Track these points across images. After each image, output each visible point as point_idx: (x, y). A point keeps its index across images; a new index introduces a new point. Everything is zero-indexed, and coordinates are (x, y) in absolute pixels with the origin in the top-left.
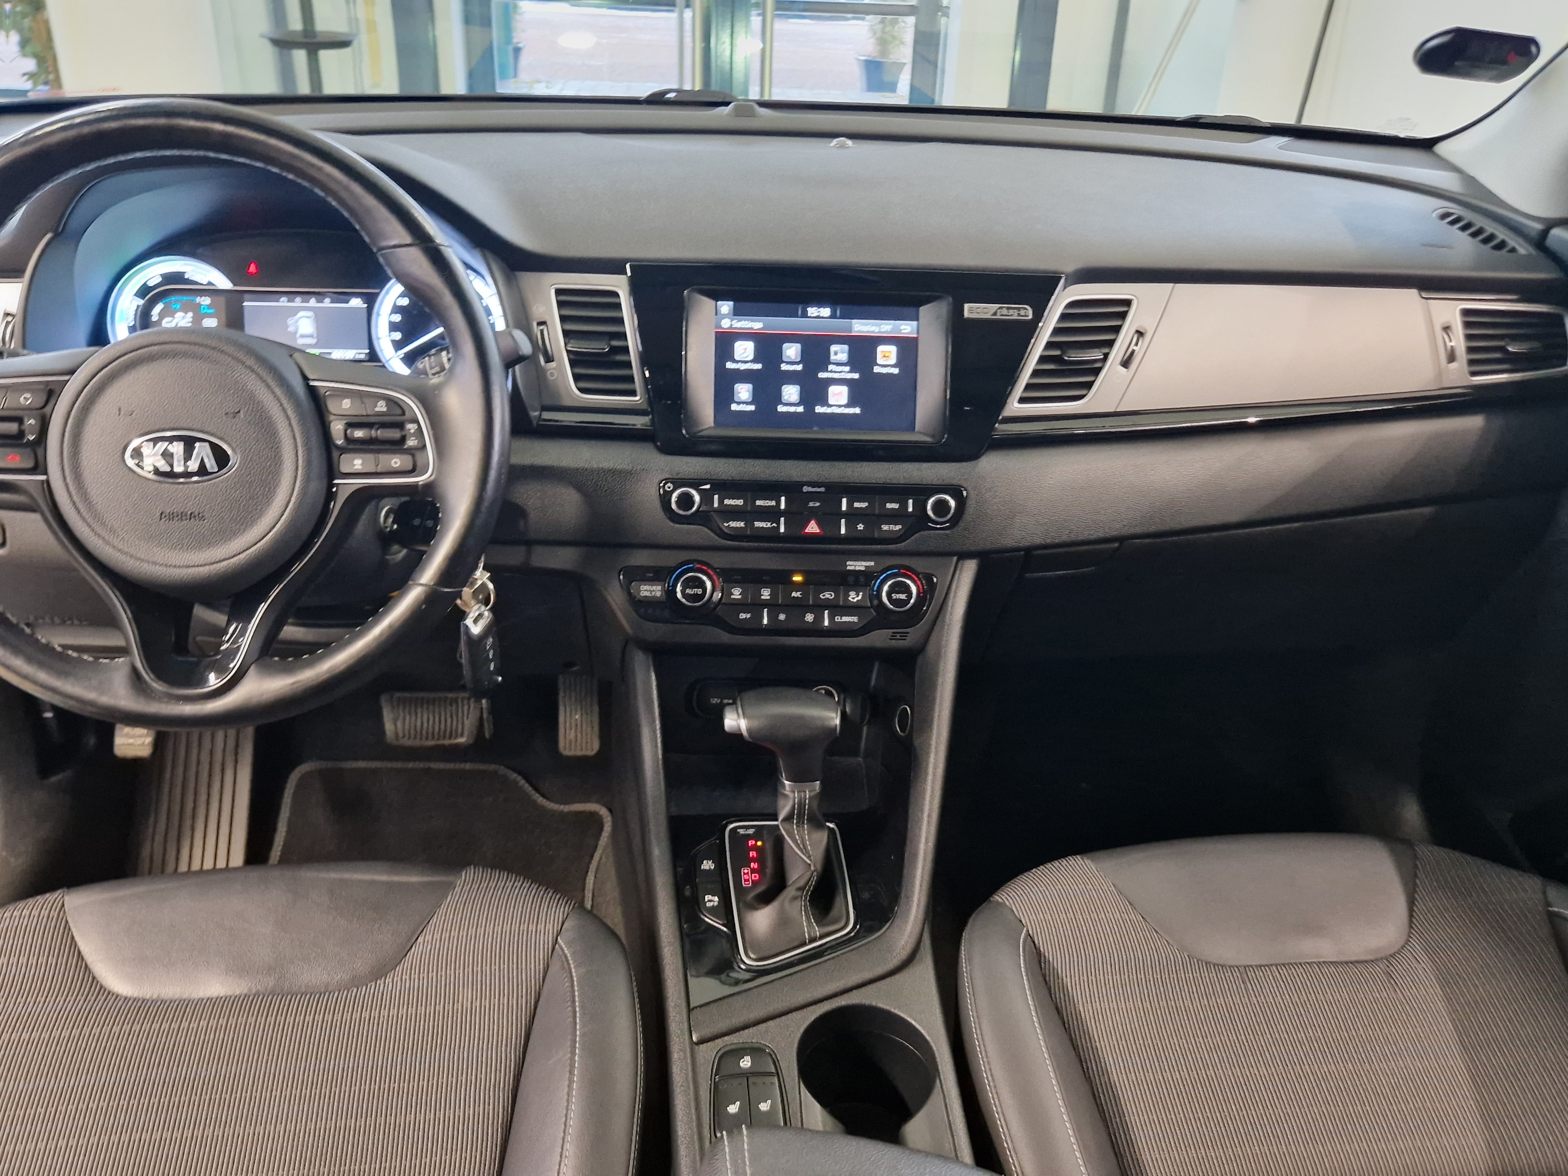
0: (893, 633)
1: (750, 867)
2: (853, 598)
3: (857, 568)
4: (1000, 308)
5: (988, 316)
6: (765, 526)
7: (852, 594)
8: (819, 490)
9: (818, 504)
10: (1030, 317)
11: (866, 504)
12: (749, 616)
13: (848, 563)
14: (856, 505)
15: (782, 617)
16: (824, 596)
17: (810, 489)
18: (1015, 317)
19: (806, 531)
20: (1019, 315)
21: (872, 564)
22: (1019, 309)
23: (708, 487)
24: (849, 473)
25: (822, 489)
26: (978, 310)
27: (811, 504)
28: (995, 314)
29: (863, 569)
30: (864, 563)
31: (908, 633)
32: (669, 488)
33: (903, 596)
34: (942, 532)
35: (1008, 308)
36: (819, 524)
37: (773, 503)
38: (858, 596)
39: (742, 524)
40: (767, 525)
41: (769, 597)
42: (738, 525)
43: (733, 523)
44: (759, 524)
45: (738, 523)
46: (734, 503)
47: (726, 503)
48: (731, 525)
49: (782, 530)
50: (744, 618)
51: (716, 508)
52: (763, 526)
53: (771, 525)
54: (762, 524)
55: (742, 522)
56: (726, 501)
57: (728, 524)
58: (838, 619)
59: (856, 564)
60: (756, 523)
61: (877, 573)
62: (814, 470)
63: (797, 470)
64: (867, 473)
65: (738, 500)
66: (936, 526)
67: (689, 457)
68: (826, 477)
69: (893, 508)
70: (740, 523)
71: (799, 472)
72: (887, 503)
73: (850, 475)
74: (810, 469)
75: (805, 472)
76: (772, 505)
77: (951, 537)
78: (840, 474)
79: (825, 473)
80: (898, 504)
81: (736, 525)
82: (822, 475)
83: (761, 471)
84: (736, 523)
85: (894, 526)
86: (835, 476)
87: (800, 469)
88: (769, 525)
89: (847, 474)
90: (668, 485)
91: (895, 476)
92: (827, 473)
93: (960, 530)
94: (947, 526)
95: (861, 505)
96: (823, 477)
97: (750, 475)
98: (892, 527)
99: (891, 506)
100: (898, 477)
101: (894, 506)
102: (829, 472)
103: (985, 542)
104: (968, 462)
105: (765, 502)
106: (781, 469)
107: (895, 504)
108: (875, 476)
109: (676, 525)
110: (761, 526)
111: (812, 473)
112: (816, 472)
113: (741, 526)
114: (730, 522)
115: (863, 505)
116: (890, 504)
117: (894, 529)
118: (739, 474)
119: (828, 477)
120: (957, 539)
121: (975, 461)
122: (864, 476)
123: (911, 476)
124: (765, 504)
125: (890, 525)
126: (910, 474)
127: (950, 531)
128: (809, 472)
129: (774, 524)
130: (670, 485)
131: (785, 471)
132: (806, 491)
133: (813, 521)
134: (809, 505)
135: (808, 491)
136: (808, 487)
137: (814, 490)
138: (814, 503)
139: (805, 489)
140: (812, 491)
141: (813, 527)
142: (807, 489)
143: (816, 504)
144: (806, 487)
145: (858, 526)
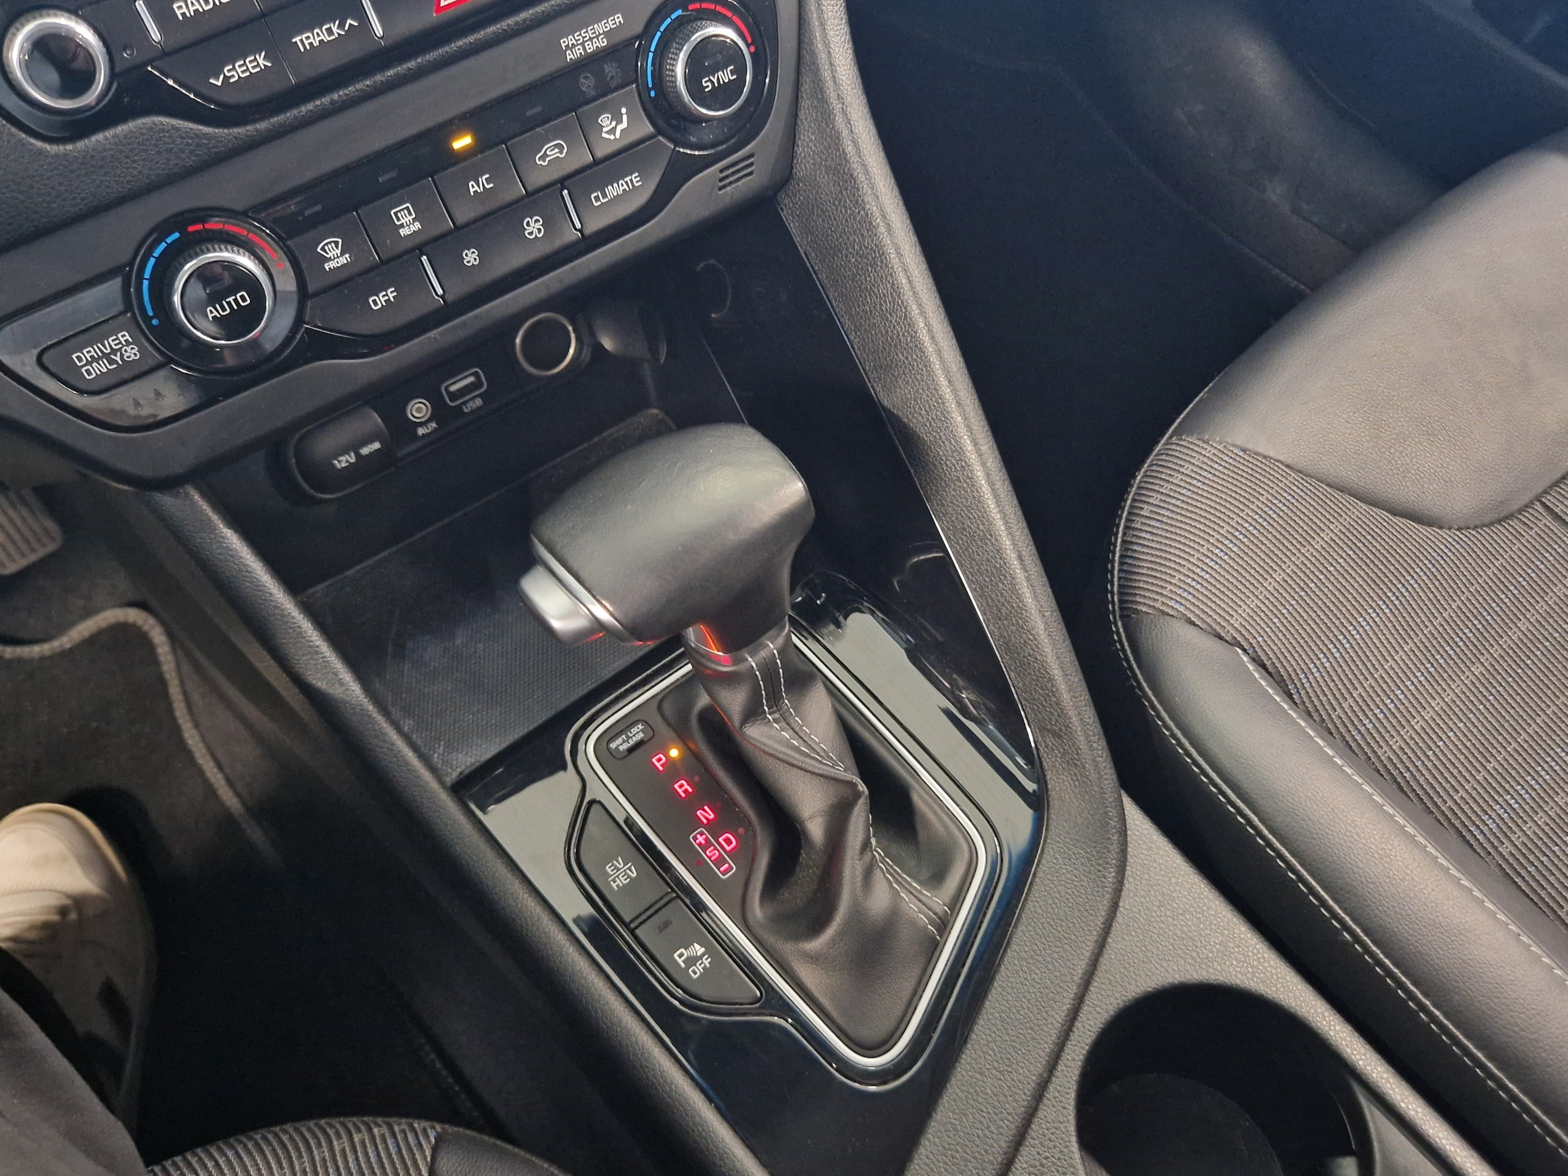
0: (721, 171)
1: (700, 823)
2: (613, 131)
3: (590, 48)
6: (326, 38)
7: (605, 121)
12: (391, 294)
13: (564, 42)
15: (471, 257)
16: (543, 158)
21: (619, 18)
29: (603, 43)
30: (601, 27)
31: (751, 156)
33: (726, 76)
38: (620, 121)
39: (261, 61)
40: (330, 31)
41: (417, 226)
42: (254, 67)
43: (234, 68)
44: (307, 38)
45: (250, 62)
46: (206, 8)
47: (183, 14)
48: (233, 76)
49: (379, 30)
50: (384, 304)
51: (159, 43)
52: (321, 41)
53: (341, 26)
54: (318, 35)
55: (257, 57)
56: (180, 7)
57: (222, 77)
58: (597, 198)
59: (584, 38)
60: (297, 39)
61: (639, 37)
70: (255, 60)
81: (247, 70)
84: (245, 64)
88: (335, 29)
109: (70, 147)
110: (316, 43)
113: (262, 66)
114: (225, 70)
129: (349, 21)
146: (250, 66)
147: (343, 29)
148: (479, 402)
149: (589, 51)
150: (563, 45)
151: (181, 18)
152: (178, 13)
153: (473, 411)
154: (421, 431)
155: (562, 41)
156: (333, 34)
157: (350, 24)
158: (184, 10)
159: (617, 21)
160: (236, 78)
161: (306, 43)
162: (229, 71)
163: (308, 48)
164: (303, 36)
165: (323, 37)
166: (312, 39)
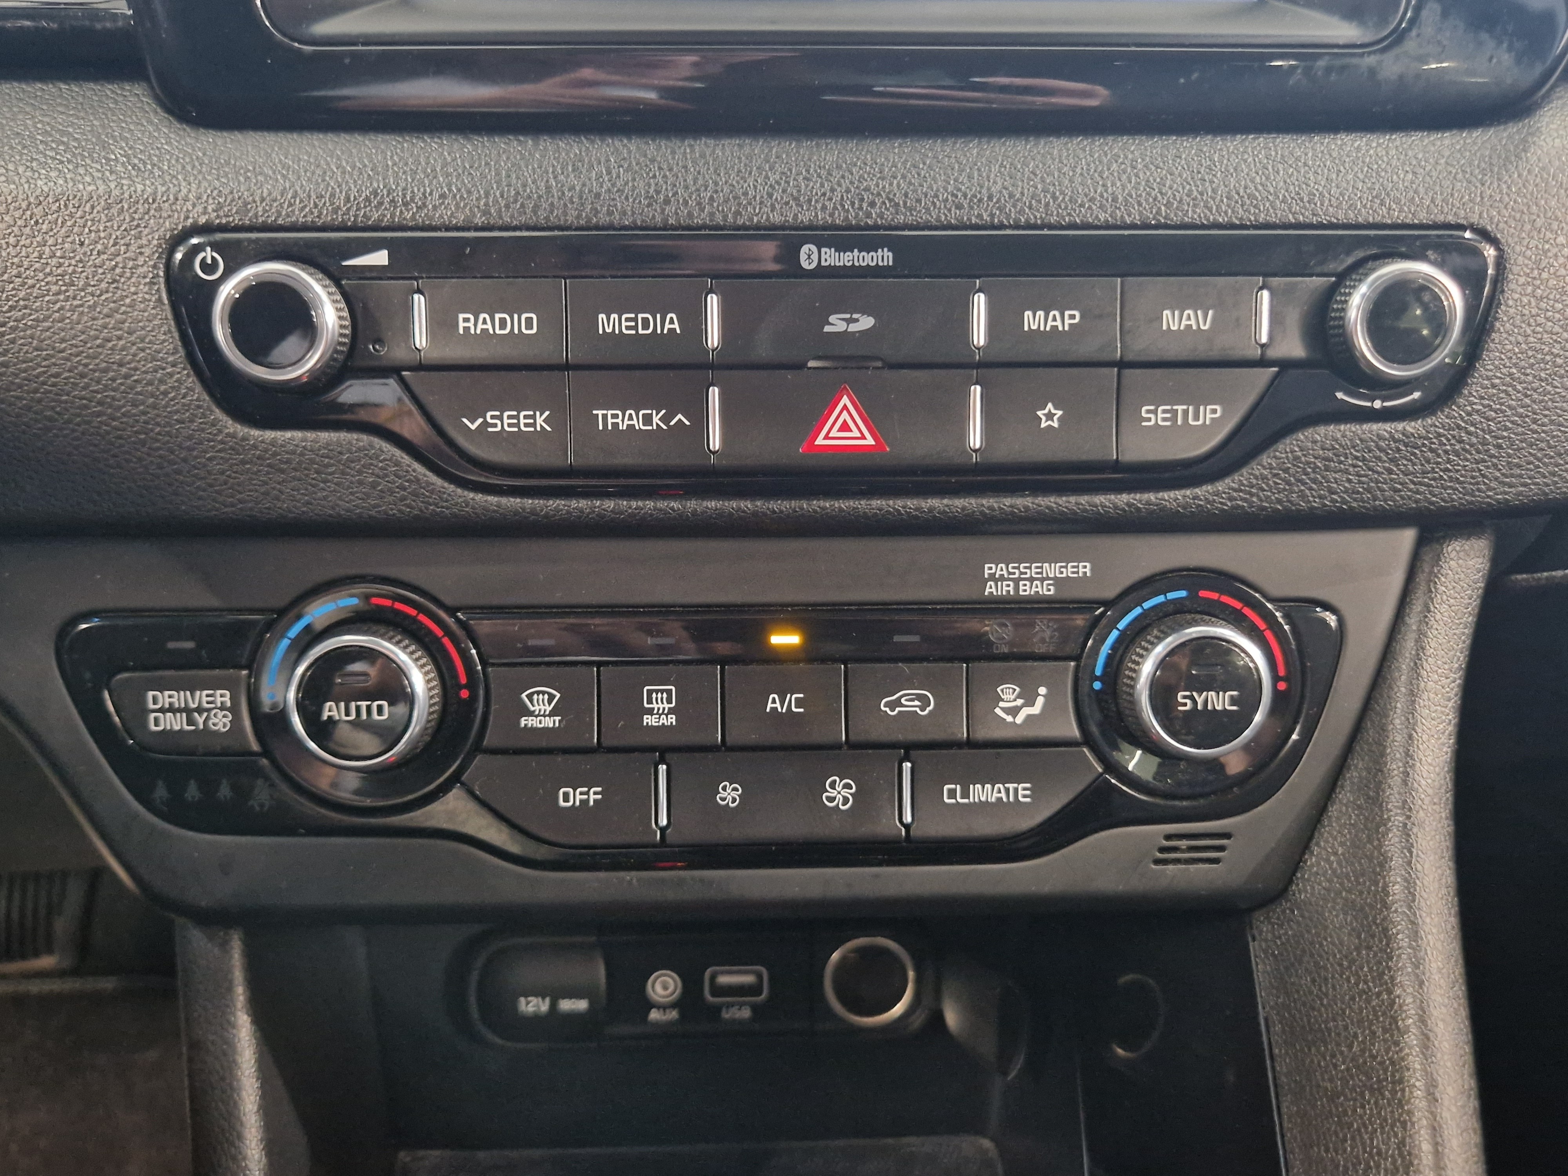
0: (1168, 837)
2: (1014, 711)
3: (1026, 590)
6: (639, 425)
7: (1009, 694)
8: (866, 259)
9: (866, 322)
12: (594, 795)
13: (989, 569)
14: (1034, 320)
15: (729, 794)
16: (892, 705)
17: (831, 257)
19: (820, 441)
21: (1085, 568)
23: (380, 258)
25: (884, 257)
27: (837, 324)
29: (1047, 590)
30: (1052, 570)
31: (1227, 836)
32: (209, 269)
33: (1220, 702)
34: (1394, 427)
36: (872, 412)
37: (672, 323)
38: (1031, 703)
39: (540, 421)
40: (648, 420)
41: (672, 719)
42: (526, 425)
43: (500, 418)
44: (615, 416)
45: (525, 417)
46: (498, 331)
47: (466, 329)
48: (495, 425)
49: (715, 442)
50: (578, 803)
51: (421, 352)
52: (630, 426)
53: (665, 419)
54: (631, 418)
55: (538, 413)
56: (466, 320)
57: (480, 420)
58: (952, 794)
59: (1022, 573)
60: (600, 413)
61: (1108, 604)
62: (843, 177)
63: (767, 177)
64: (1071, 181)
65: (516, 316)
66: (1369, 404)
67: (295, 136)
68: (897, 205)
69: (1189, 327)
70: (533, 417)
71: (779, 184)
72: (1165, 312)
73: (1001, 192)
74: (824, 173)
75: (807, 186)
76: (665, 332)
77: (1424, 445)
78: (959, 190)
79: (891, 184)
80: (1211, 312)
81: (517, 425)
82: (879, 194)
83: (613, 185)
84: (517, 417)
85: (1191, 408)
86: (936, 196)
87: (783, 173)
88: (656, 419)
89: (989, 189)
90: (204, 259)
91: (1190, 191)
92: (899, 185)
93: (1462, 419)
94: (1414, 400)
95: (1050, 323)
96: (884, 203)
97: (565, 205)
98: (1186, 412)
99: (1184, 322)
100: (1201, 194)
101: (1193, 322)
102: (910, 183)
103: (1557, 465)
104: (1491, 125)
105: (635, 320)
106: (699, 173)
107: (1199, 312)
108: (1106, 191)
109: (255, 433)
110: (623, 427)
111: (833, 190)
112: (852, 183)
113: (539, 429)
114: (489, 414)
115: (1058, 323)
116: (1176, 313)
117: (1191, 422)
118: (516, 201)
119: (905, 203)
120: (1446, 452)
121: (1520, 120)
122: (1062, 193)
123: (1256, 189)
124: (635, 328)
125: (1175, 407)
126: (1252, 181)
127: (1419, 421)
128: (822, 185)
129: (680, 416)
130: (213, 258)
131: (716, 183)
132: (813, 266)
133: (845, 397)
134: (827, 329)
135: (823, 263)
136: (823, 250)
137: (847, 259)
138: (848, 316)
139: (809, 256)
140: (837, 264)
141: (845, 427)
142: (815, 257)
143: (857, 320)
144: (814, 248)
145: (1039, 413)
146: (523, 421)
147: (667, 424)
148: (746, 1013)
149: (1021, 593)
150: (987, 572)
151: (461, 331)
152: (462, 325)
153: (734, 1021)
154: (654, 1015)
155: (987, 566)
156: (651, 424)
157: (680, 420)
158: (471, 325)
159: (1081, 570)
160: (498, 429)
161: (610, 421)
162: (492, 417)
163: (609, 427)
164: (610, 412)
165: (635, 422)
166: (619, 420)
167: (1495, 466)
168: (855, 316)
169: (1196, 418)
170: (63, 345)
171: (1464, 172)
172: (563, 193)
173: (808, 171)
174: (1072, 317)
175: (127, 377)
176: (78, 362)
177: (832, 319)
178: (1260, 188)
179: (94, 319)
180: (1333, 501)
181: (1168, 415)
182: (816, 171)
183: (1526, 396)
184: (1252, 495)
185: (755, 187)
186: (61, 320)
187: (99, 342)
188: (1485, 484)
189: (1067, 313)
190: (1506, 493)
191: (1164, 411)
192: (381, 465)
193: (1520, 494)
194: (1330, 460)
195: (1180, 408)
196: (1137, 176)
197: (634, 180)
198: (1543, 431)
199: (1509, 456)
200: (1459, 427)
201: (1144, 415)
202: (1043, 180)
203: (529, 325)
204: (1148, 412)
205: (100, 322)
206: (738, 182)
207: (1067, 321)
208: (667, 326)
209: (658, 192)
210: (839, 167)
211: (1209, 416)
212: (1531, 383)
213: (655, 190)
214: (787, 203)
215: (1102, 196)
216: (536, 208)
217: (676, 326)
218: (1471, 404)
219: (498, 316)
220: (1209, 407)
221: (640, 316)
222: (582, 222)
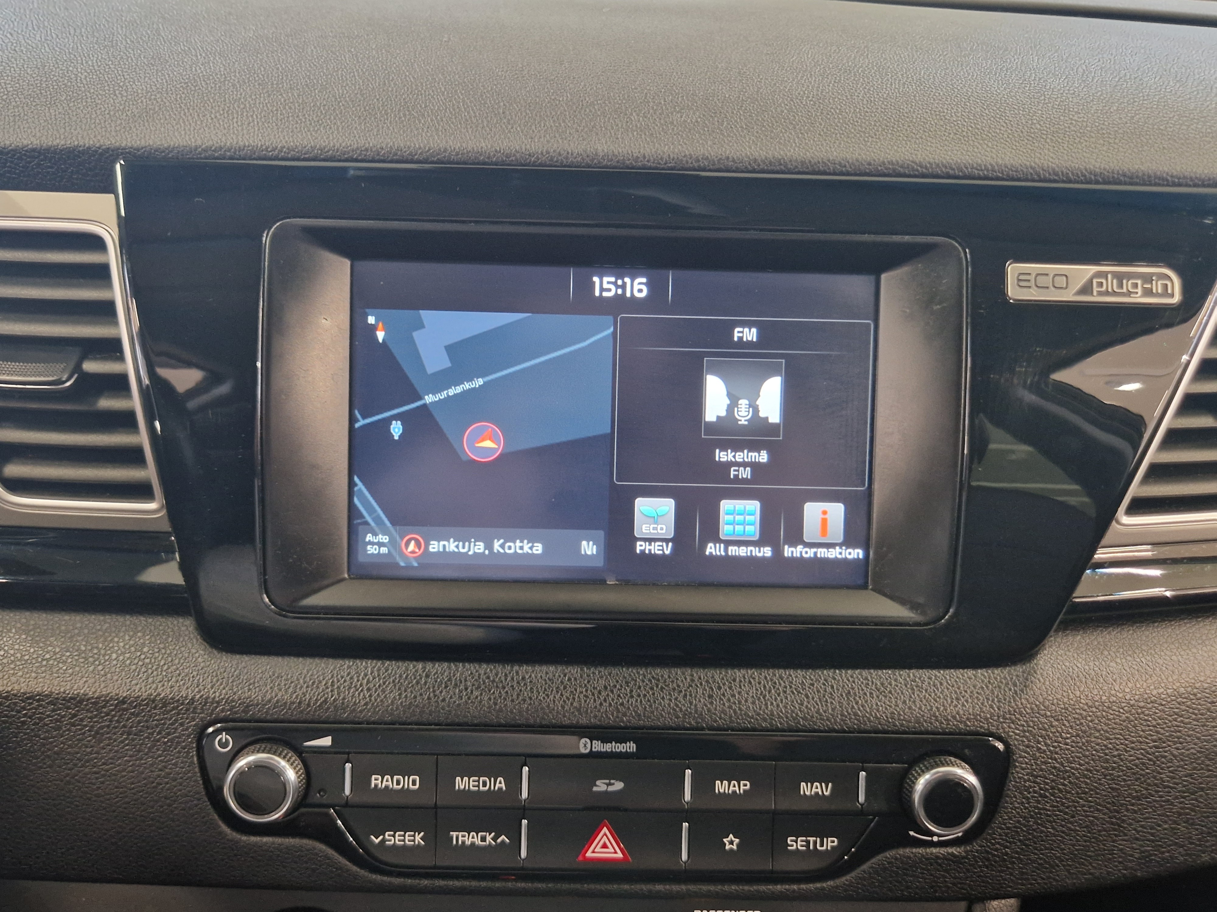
4: (1099, 274)
5: (1069, 296)
6: (478, 842)
8: (621, 748)
9: (618, 786)
10: (1176, 299)
11: (745, 786)
14: (721, 787)
18: (1139, 298)
19: (589, 854)
20: (1148, 292)
22: (1147, 278)
23: (326, 741)
24: (701, 702)
25: (631, 747)
26: (1041, 281)
27: (601, 786)
28: (1086, 289)
32: (224, 745)
34: (943, 851)
35: (1120, 277)
36: (620, 834)
37: (501, 784)
39: (418, 838)
40: (483, 839)
42: (409, 841)
43: (394, 836)
44: (463, 836)
45: (409, 836)
46: (395, 786)
47: (376, 786)
48: (390, 841)
49: (524, 854)
51: (347, 797)
52: (473, 844)
53: (495, 839)
54: (473, 838)
55: (417, 834)
56: (376, 780)
57: (381, 838)
60: (454, 834)
62: (608, 695)
63: (562, 695)
64: (746, 701)
65: (406, 777)
66: (930, 838)
67: (280, 659)
68: (639, 715)
69: (817, 793)
70: (414, 836)
71: (568, 699)
72: (802, 783)
73: (703, 708)
74: (596, 692)
75: (585, 701)
76: (496, 788)
77: (965, 862)
78: (677, 706)
79: (637, 701)
80: (830, 785)
81: (404, 841)
82: (629, 708)
83: (469, 698)
84: (404, 836)
85: (818, 839)
86: (663, 710)
87: (572, 692)
88: (489, 838)
89: (696, 705)
90: (221, 739)
91: (819, 709)
92: (641, 701)
93: (989, 847)
94: (958, 837)
95: (731, 788)
96: (631, 714)
97: (439, 711)
98: (815, 843)
99: (814, 790)
100: (825, 712)
101: (819, 790)
102: (649, 701)
103: (1051, 872)
104: (1006, 665)
105: (478, 781)
106: (521, 690)
107: (823, 784)
108: (767, 708)
109: (244, 838)
110: (468, 843)
111: (601, 704)
112: (613, 700)
113: (417, 842)
114: (387, 833)
115: (737, 789)
116: (809, 784)
117: (818, 847)
118: (409, 708)
119: (644, 714)
120: (980, 867)
121: (1024, 664)
122: (740, 709)
123: (859, 709)
124: (478, 786)
125: (808, 838)
126: (857, 703)
127: (963, 848)
128: (595, 701)
129: (503, 837)
130: (226, 739)
131: (530, 698)
132: (588, 751)
133: (605, 828)
134: (595, 789)
135: (594, 749)
136: (594, 742)
137: (608, 747)
138: (607, 781)
139: (585, 746)
140: (602, 750)
141: (605, 846)
142: (589, 746)
143: (613, 784)
144: (588, 740)
145: (725, 840)
146: (407, 838)
147: (495, 841)
151: (373, 786)
152: (373, 782)
156: (485, 841)
157: (503, 839)
158: (379, 782)
160: (392, 842)
161: (460, 839)
162: (389, 836)
163: (460, 842)
164: (461, 834)
165: (476, 839)
166: (466, 838)
167: (1011, 874)
168: (612, 781)
169: (822, 845)
170: (133, 786)
171: (988, 699)
172: (438, 703)
173: (587, 691)
174: (745, 785)
175: (170, 805)
176: (141, 796)
177: (598, 783)
178: (861, 708)
179: (152, 771)
180: (910, 893)
181: (804, 843)
182: (591, 691)
183: (1030, 834)
184: (858, 888)
185: (554, 701)
186: (133, 772)
187: (154, 784)
188: (1005, 884)
189: (742, 782)
190: (1020, 889)
191: (802, 841)
192: (319, 859)
193: (1028, 889)
194: (907, 869)
195: (812, 839)
196: (786, 698)
197: (481, 694)
198: (1041, 854)
199: (1020, 868)
200: (987, 852)
201: (789, 842)
202: (729, 700)
203: (414, 783)
204: (792, 841)
205: (155, 773)
206: (544, 698)
207: (742, 787)
208: (498, 785)
209: (496, 704)
210: (606, 688)
211: (829, 844)
212: (1031, 826)
213: (494, 702)
214: (573, 713)
215: (764, 712)
216: (422, 712)
217: (503, 785)
218: (994, 839)
219: (395, 777)
220: (829, 839)
221: (481, 779)
222: (449, 721)
